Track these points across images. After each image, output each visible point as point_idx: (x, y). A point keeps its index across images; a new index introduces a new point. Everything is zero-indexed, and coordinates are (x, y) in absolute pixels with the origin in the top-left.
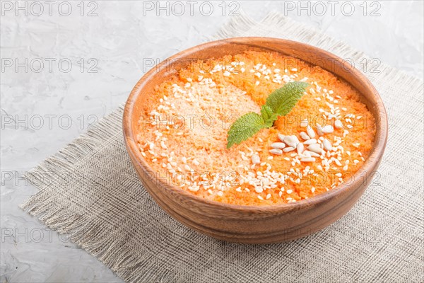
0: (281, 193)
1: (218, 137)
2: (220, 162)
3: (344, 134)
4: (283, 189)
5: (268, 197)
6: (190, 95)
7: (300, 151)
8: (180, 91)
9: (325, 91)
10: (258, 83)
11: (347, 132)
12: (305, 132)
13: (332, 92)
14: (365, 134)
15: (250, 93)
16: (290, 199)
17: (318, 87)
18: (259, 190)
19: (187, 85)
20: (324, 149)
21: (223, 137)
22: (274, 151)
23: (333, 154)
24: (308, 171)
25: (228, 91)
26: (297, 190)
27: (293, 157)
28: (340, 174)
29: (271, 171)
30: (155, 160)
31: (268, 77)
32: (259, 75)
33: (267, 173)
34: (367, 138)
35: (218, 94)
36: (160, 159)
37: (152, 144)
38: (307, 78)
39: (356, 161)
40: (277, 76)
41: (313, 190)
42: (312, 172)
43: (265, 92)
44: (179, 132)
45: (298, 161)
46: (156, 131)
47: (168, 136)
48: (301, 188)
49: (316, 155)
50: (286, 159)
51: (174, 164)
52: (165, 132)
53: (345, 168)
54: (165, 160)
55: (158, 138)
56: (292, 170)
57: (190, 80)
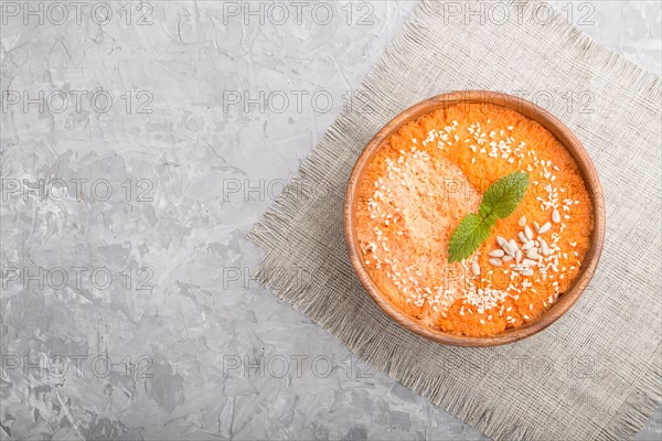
0: (501, 313)
1: (436, 237)
2: (442, 272)
3: (562, 229)
4: (503, 308)
5: (490, 317)
6: (405, 175)
7: (518, 260)
8: (394, 168)
9: (543, 163)
10: (473, 160)
11: (564, 226)
12: (523, 231)
13: (549, 163)
14: (582, 226)
15: (466, 173)
16: (509, 318)
17: (535, 158)
18: (481, 311)
19: (401, 160)
20: (542, 254)
21: (442, 237)
22: (493, 261)
23: (550, 258)
24: (526, 284)
25: (443, 168)
26: (516, 306)
27: (512, 269)
28: (556, 283)
29: (491, 288)
30: (379, 266)
31: (483, 150)
32: (474, 148)
33: (488, 291)
34: (583, 232)
35: (433, 171)
36: (384, 265)
37: (374, 246)
38: (523, 144)
39: (573, 268)
40: (493, 144)
41: (531, 307)
42: (530, 284)
43: (482, 175)
44: (398, 229)
45: (517, 274)
46: (377, 229)
47: (388, 234)
48: (520, 304)
49: (534, 263)
50: (506, 272)
51: (398, 274)
52: (385, 229)
53: (562, 277)
54: (388, 267)
55: (379, 238)
56: (511, 286)
57: (402, 152)
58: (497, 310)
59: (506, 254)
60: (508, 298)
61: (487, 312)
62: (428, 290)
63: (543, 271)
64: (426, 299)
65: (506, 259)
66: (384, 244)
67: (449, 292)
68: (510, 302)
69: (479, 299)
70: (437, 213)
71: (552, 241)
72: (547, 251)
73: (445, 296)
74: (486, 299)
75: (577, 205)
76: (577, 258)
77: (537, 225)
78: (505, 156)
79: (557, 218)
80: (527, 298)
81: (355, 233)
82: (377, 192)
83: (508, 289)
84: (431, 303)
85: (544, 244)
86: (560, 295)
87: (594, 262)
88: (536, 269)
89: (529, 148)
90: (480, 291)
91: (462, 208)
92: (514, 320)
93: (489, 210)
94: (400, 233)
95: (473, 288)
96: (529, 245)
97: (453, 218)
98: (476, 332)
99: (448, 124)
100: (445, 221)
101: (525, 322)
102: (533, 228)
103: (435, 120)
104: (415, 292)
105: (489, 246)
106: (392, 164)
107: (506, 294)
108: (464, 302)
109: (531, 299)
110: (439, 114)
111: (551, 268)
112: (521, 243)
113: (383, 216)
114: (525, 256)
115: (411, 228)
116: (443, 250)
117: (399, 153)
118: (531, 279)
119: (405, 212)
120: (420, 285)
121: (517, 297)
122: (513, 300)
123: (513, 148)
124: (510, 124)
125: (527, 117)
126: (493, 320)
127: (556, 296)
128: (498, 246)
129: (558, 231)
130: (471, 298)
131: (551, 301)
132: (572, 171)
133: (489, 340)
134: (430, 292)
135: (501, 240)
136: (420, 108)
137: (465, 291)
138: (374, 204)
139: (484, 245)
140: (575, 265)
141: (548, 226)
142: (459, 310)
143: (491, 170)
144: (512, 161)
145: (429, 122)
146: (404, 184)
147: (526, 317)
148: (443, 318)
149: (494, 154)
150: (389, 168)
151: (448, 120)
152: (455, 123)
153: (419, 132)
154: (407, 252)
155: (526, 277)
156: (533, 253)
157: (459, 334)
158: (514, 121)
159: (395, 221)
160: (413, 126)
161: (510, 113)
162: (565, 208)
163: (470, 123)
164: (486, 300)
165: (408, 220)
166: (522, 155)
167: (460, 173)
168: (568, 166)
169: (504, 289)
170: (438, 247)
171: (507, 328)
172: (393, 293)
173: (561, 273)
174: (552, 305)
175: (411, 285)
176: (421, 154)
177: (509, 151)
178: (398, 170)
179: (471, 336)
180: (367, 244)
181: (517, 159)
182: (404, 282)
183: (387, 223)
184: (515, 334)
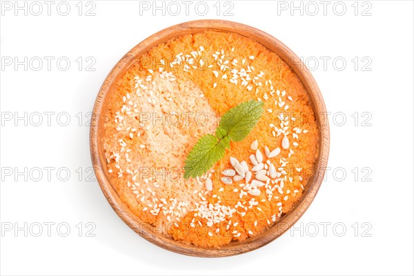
0: (228, 227)
1: (176, 153)
2: (177, 185)
3: (290, 155)
4: (230, 223)
5: (218, 230)
6: (151, 93)
7: (247, 180)
8: (142, 86)
9: (278, 92)
10: (215, 85)
11: (292, 152)
12: (255, 154)
13: (284, 93)
14: (308, 154)
15: (207, 96)
16: (235, 232)
17: (272, 88)
18: (210, 224)
19: (149, 78)
20: (269, 177)
21: (181, 153)
22: (224, 180)
23: (276, 181)
24: (253, 203)
25: (187, 89)
26: (242, 222)
27: (242, 188)
28: (280, 204)
29: (221, 204)
30: (121, 175)
31: (225, 76)
32: (216, 74)
33: (218, 206)
34: (308, 159)
35: (177, 91)
36: (125, 174)
37: (117, 156)
38: (262, 73)
39: (296, 191)
40: (235, 71)
41: (256, 223)
42: (256, 203)
43: (221, 99)
44: (141, 143)
45: (246, 194)
46: (121, 140)
47: (132, 146)
48: (246, 220)
49: (262, 184)
50: (236, 190)
51: (138, 184)
52: (129, 142)
53: (286, 198)
54: (129, 177)
55: (123, 149)
56: (239, 204)
57: (151, 71)
58: (225, 224)
59: (237, 174)
60: (235, 214)
61: (215, 225)
62: (164, 200)
63: (269, 192)
64: (161, 209)
65: (237, 178)
66: (127, 155)
67: (183, 204)
68: (236, 218)
69: (209, 213)
70: (177, 131)
71: (280, 165)
72: (274, 174)
73: (179, 208)
74: (216, 213)
75: (306, 135)
76: (301, 182)
77: (267, 149)
78: (245, 83)
79: (286, 144)
80: (253, 216)
81: (101, 143)
82: (124, 106)
83: (236, 206)
84: (165, 213)
85: (273, 168)
86: (283, 215)
87: (315, 188)
88: (263, 189)
89: (267, 77)
90: (211, 206)
91: (201, 128)
92: (239, 234)
93: (225, 132)
94: (142, 146)
95: (205, 203)
96: (259, 167)
97: (192, 136)
98: (203, 243)
99: (195, 49)
100: (184, 139)
101: (249, 237)
102: (264, 152)
103: (183, 44)
104: (152, 201)
105: (222, 166)
106: (140, 81)
107: (234, 211)
108: (196, 215)
109: (256, 216)
110: (188, 39)
111: (277, 189)
112: (251, 165)
113: (128, 129)
114: (254, 177)
115: (152, 143)
116: (179, 166)
117: (148, 72)
118: (258, 199)
119: (149, 127)
120: (157, 196)
121: (243, 214)
122: (240, 216)
123: (252, 77)
124: (252, 54)
125: (267, 49)
126: (220, 233)
127: (279, 215)
128: (230, 166)
129: (286, 156)
130: (203, 212)
131: (274, 219)
132: (304, 102)
133: (215, 252)
134: (165, 203)
135: (234, 161)
136: (170, 32)
137: (197, 205)
138: (121, 118)
139: (218, 164)
140: (299, 188)
141: (277, 151)
142: (190, 222)
143: (231, 95)
144: (250, 88)
145: (178, 46)
146: (150, 101)
147: (250, 233)
148: (175, 227)
149: (234, 81)
150: (137, 86)
151: (196, 45)
152: (202, 48)
153: (168, 54)
154: (148, 164)
155: (254, 197)
156: (261, 175)
157: (188, 244)
158: (256, 51)
159: (139, 135)
160: (162, 48)
161: (252, 44)
162: (295, 136)
163: (215, 49)
164: (214, 214)
165: (150, 135)
166: (260, 84)
167: (202, 96)
168: (301, 98)
169: (232, 206)
170: (176, 162)
171: (232, 241)
172: (131, 201)
173: (285, 195)
174: (275, 224)
175: (149, 195)
176: (167, 75)
177: (249, 79)
178: (145, 87)
179: (199, 246)
180: (112, 153)
181: (256, 87)
182: (143, 192)
183: (131, 135)
184: (238, 247)
